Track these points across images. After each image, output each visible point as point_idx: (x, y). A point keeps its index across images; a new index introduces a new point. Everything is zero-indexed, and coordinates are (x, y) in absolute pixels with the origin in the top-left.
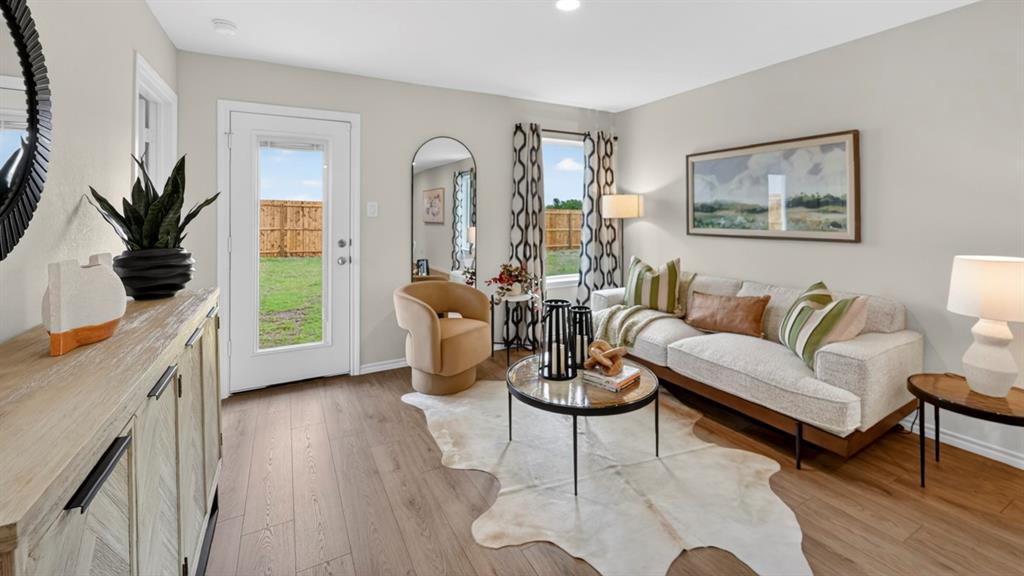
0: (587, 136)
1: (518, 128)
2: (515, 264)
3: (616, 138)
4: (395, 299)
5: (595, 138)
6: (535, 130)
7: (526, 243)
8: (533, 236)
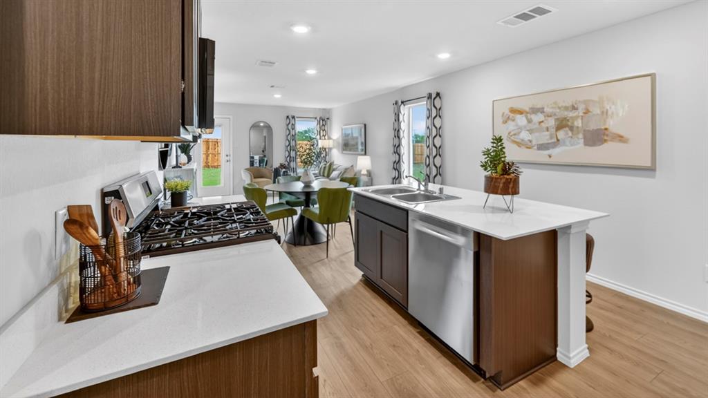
0: (316, 118)
1: (288, 117)
2: (286, 163)
3: (328, 119)
4: (242, 172)
5: (318, 119)
6: (293, 117)
7: (290, 157)
8: (293, 154)
